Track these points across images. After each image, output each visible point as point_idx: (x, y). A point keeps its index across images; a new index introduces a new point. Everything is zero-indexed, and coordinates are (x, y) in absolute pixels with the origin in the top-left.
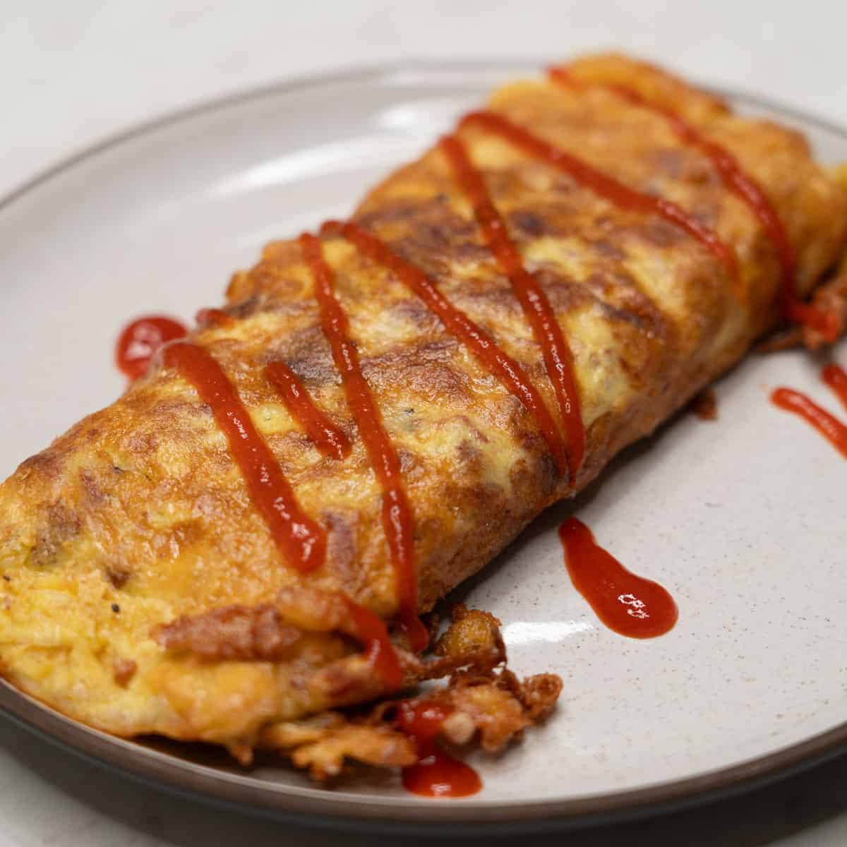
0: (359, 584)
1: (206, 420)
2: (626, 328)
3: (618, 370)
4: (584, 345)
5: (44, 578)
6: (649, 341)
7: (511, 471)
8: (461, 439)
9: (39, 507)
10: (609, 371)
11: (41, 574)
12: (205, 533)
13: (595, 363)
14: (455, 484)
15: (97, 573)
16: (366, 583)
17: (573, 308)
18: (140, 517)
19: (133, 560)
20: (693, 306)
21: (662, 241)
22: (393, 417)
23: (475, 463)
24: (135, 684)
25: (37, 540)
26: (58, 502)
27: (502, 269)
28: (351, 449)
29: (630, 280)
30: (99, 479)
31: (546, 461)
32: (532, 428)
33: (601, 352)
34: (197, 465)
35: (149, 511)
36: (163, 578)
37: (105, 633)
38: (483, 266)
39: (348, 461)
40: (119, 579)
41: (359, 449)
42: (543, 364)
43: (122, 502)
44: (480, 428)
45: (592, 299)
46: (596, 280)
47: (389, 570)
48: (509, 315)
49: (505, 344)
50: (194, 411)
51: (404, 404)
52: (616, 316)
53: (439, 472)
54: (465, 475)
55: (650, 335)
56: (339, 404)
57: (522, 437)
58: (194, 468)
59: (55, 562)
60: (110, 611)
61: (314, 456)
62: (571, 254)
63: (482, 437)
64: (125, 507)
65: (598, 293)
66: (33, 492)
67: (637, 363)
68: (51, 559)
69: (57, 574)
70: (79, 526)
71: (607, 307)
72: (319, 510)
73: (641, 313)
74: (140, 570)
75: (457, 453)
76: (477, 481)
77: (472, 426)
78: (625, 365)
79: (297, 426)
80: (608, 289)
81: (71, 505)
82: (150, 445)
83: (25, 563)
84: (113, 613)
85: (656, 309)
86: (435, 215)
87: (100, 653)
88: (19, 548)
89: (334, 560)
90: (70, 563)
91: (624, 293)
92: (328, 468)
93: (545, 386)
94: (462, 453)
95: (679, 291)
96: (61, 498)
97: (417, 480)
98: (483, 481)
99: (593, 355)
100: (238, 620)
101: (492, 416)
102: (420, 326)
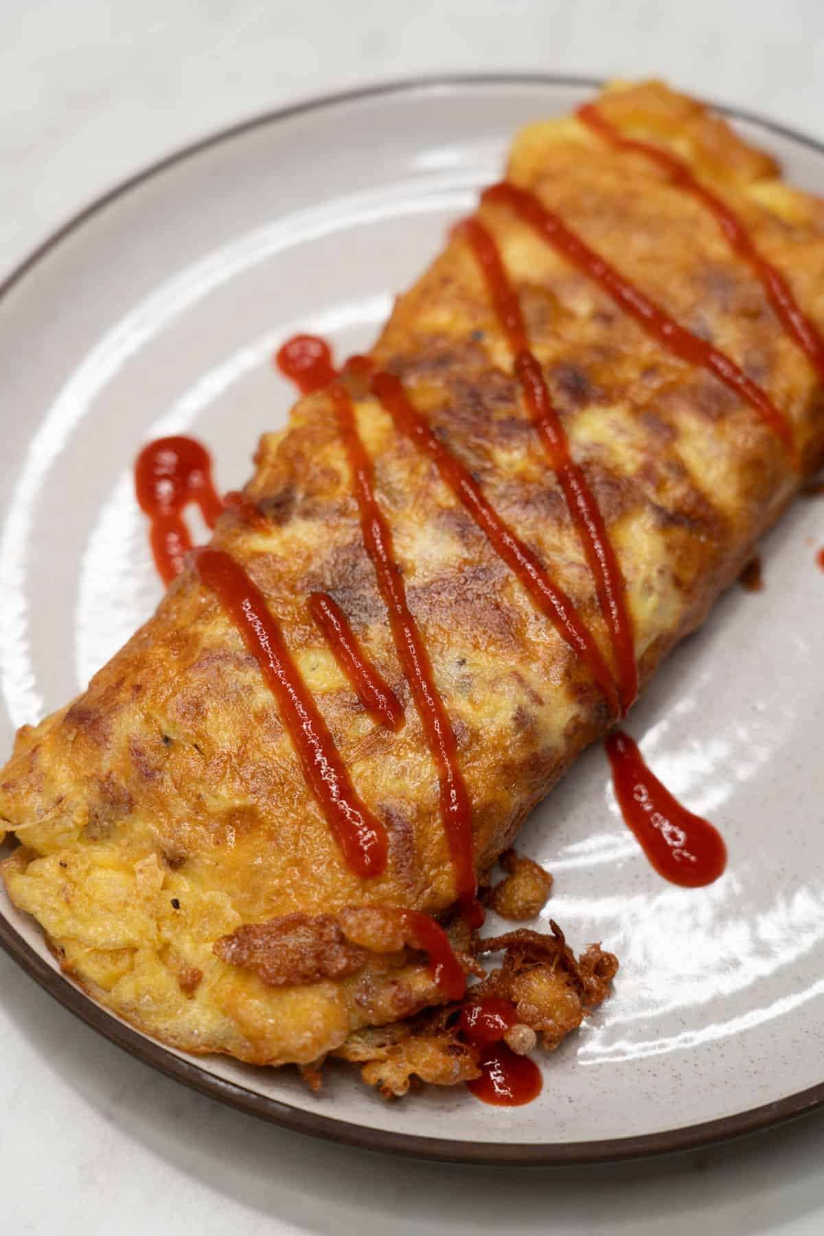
0: (420, 886)
1: (252, 675)
2: (679, 534)
3: (671, 590)
4: (636, 569)
5: (100, 853)
6: (702, 544)
7: (566, 730)
8: (516, 706)
9: (89, 779)
10: (662, 595)
11: (96, 848)
12: (261, 822)
13: (648, 588)
14: (513, 761)
15: (153, 857)
16: (427, 884)
17: (624, 514)
18: (194, 800)
19: (190, 846)
20: (747, 493)
21: (715, 411)
22: (446, 671)
23: (530, 733)
24: (203, 992)
25: (89, 816)
26: (108, 777)
27: (549, 461)
28: (404, 717)
29: (682, 470)
30: (149, 753)
31: (600, 711)
32: (585, 677)
33: (654, 574)
34: (249, 735)
35: (203, 793)
36: (221, 867)
37: (167, 934)
38: (530, 454)
39: (401, 735)
40: (175, 862)
41: (412, 716)
42: (596, 597)
43: (174, 780)
44: (534, 687)
45: (645, 500)
46: (647, 471)
47: (449, 867)
48: (560, 531)
49: (555, 568)
50: (239, 664)
51: (453, 654)
52: (670, 520)
53: (495, 748)
54: (521, 746)
55: (702, 539)
56: (388, 651)
57: (577, 691)
58: (245, 740)
59: (108, 837)
60: (169, 905)
61: (366, 724)
62: (621, 431)
63: (537, 700)
64: (178, 786)
65: (649, 490)
66: (81, 760)
67: (689, 575)
68: (105, 834)
69: (113, 850)
70: (131, 803)
71: (659, 510)
72: (377, 801)
73: (693, 517)
74: (196, 857)
75: (512, 724)
76: (533, 751)
77: (526, 688)
78: (678, 582)
79: (347, 684)
80: (660, 486)
81: (122, 782)
82: (197, 709)
83: (79, 839)
84: (173, 910)
85: (709, 506)
86: (473, 367)
87: (163, 952)
88: (71, 825)
89: (395, 864)
90: (124, 842)
91: (676, 492)
92: (383, 742)
93: (597, 626)
94: (518, 724)
95: (733, 478)
96: (110, 772)
97: (474, 759)
98: (539, 749)
99: (647, 581)
100: (302, 930)
101: (546, 669)
102: (467, 546)
